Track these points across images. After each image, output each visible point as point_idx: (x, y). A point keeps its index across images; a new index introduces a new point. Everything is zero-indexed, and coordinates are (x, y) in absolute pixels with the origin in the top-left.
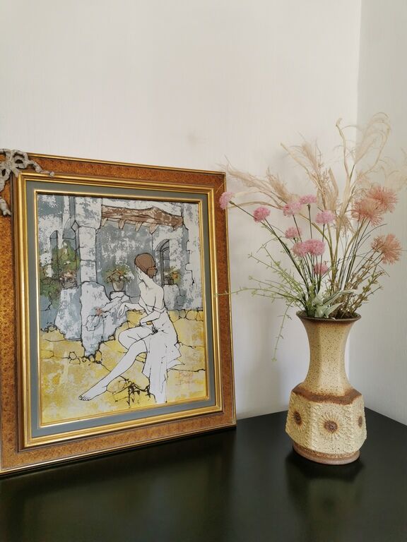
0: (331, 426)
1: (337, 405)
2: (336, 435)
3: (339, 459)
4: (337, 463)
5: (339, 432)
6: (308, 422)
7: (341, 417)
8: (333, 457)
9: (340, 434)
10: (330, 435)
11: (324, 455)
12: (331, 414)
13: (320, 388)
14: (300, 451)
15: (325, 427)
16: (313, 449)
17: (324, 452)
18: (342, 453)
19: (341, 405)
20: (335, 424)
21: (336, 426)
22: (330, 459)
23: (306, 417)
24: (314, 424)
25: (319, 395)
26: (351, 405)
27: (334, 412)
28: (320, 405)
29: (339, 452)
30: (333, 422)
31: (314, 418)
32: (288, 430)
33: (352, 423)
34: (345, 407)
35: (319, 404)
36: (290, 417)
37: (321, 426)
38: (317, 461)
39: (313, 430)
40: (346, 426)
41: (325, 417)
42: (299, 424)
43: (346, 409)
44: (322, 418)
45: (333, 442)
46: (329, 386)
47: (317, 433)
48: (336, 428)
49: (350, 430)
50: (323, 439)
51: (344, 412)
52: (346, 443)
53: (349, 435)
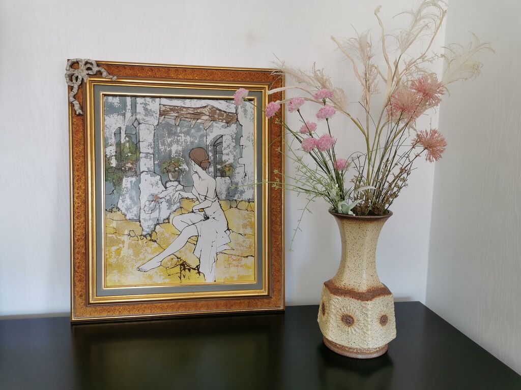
0: (348, 320)
1: (356, 301)
2: (353, 329)
5: (355, 327)
6: (328, 314)
7: (358, 313)
8: (351, 350)
9: (357, 329)
10: (347, 328)
11: (343, 348)
12: (348, 308)
13: (343, 283)
15: (342, 320)
16: (330, 339)
17: (340, 343)
18: (358, 347)
19: (359, 301)
20: (352, 318)
21: (353, 320)
22: (348, 351)
23: (327, 308)
24: (332, 316)
25: (341, 289)
26: (369, 302)
27: (352, 307)
28: (340, 298)
29: (354, 346)
30: (350, 316)
31: (333, 311)
32: (318, 320)
33: (369, 320)
34: (363, 303)
35: (338, 297)
37: (339, 318)
38: (336, 352)
39: (331, 321)
40: (362, 322)
41: (343, 310)
42: (324, 314)
43: (364, 305)
44: (340, 311)
45: (350, 336)
46: (352, 282)
47: (335, 325)
48: (353, 323)
49: (367, 327)
50: (340, 332)
51: (361, 308)
52: (362, 338)
53: (365, 331)
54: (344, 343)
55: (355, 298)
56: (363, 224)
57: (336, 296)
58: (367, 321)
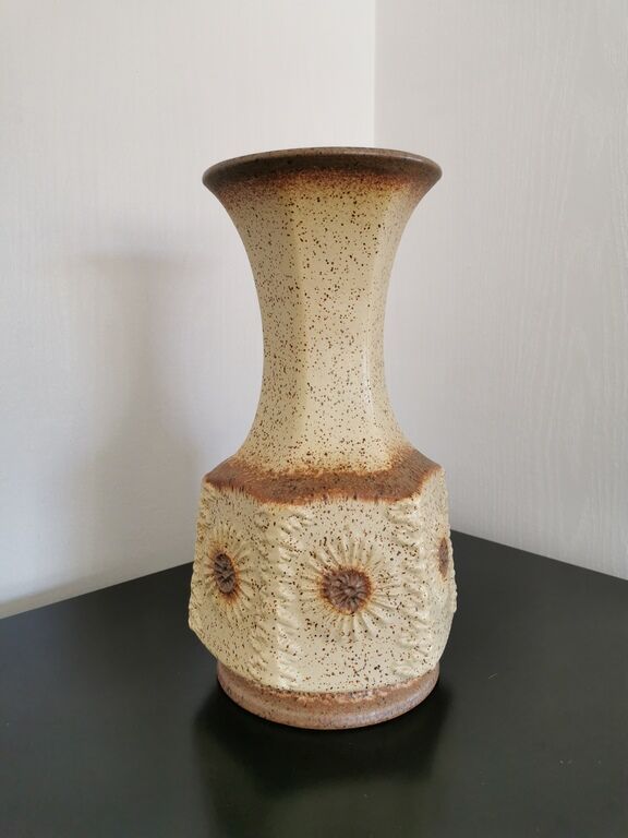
0: (347, 589)
1: (369, 505)
2: (367, 619)
3: (379, 702)
4: (373, 716)
5: (375, 607)
7: (382, 551)
8: (357, 699)
9: (382, 615)
10: (345, 622)
11: (324, 700)
12: (345, 542)
13: (301, 452)
14: (238, 694)
15: (325, 593)
16: (283, 684)
17: (323, 689)
18: (391, 679)
19: (383, 504)
20: (363, 577)
21: (367, 585)
22: (348, 708)
23: (250, 564)
24: (284, 591)
26: (417, 501)
27: (357, 534)
28: (305, 511)
29: (378, 680)
30: (353, 573)
31: (283, 567)
32: (195, 623)
33: (422, 566)
34: (396, 509)
35: (300, 510)
36: (201, 575)
37: (311, 589)
38: (301, 724)
39: (280, 611)
40: (400, 580)
41: (324, 557)
42: (231, 594)
43: (401, 517)
44: (312, 561)
45: (357, 648)
46: (335, 442)
47: (297, 622)
48: (367, 594)
49: (418, 595)
50: (319, 643)
51: (391, 527)
52: (404, 641)
53: (412, 612)
54: (340, 683)
55: (366, 498)
56: (372, 195)
57: (291, 508)
58: (415, 572)
